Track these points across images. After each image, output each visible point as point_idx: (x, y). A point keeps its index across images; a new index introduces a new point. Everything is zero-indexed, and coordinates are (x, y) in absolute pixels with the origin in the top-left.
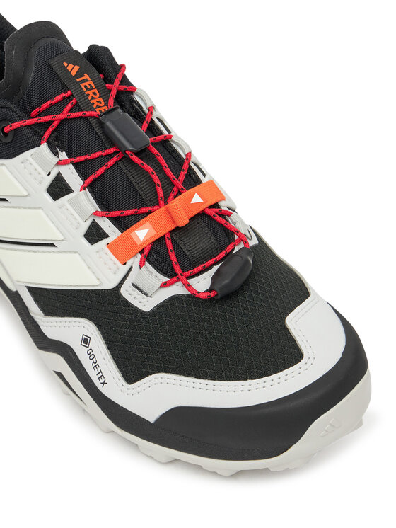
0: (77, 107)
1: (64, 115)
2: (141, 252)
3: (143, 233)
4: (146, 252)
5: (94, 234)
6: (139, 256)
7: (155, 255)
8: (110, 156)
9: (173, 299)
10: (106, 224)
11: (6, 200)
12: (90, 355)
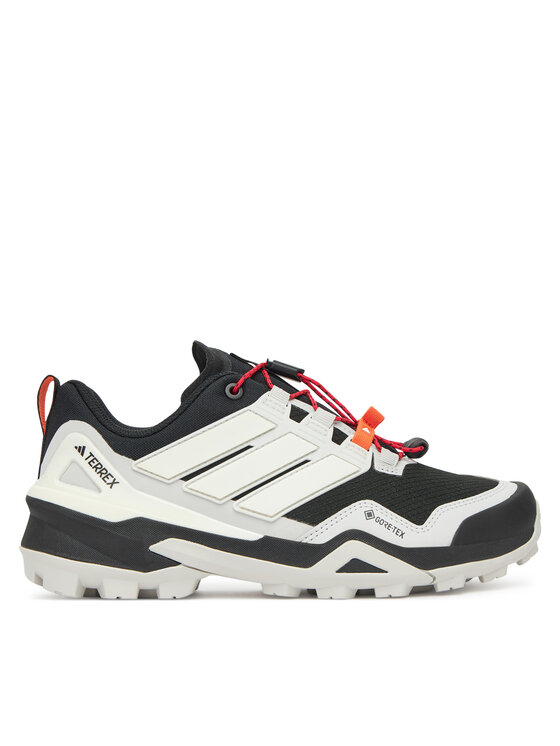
2: (373, 441)
3: (366, 430)
5: (339, 437)
10: (344, 428)
11: (249, 447)
12: (380, 521)
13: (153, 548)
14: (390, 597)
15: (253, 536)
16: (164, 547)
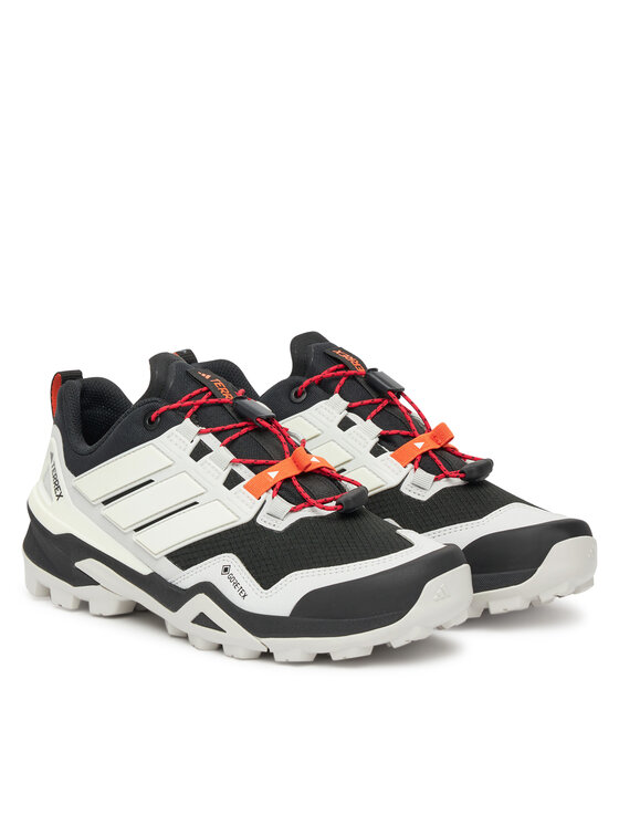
0: (213, 396)
1: (203, 400)
2: (273, 488)
3: (273, 474)
4: (278, 487)
5: (232, 481)
6: (271, 491)
7: (285, 489)
8: (242, 428)
9: (302, 521)
10: (243, 471)
11: (151, 481)
12: (231, 578)
13: (78, 565)
14: (232, 657)
15: (145, 571)
16: (87, 566)
